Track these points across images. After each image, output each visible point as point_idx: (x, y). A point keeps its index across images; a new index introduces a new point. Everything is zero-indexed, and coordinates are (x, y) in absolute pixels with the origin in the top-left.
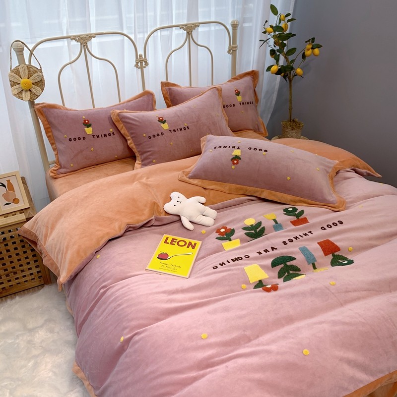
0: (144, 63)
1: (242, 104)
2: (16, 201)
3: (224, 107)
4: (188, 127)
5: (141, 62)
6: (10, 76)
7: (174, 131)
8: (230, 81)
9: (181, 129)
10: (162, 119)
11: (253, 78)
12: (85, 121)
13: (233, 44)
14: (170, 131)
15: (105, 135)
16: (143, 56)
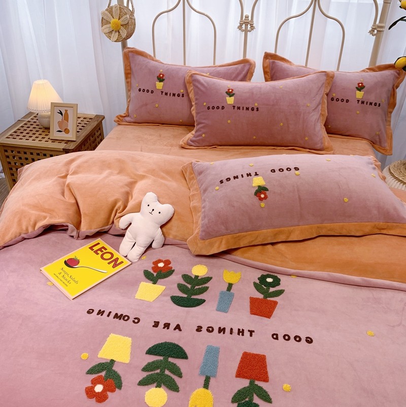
0: (249, 26)
1: (360, 102)
2: (67, 131)
3: (332, 99)
4: (257, 109)
5: (246, 25)
6: (103, 13)
7: (239, 108)
8: (364, 71)
9: (247, 109)
10: (232, 92)
11: (399, 74)
12: (160, 74)
13: (379, 23)
14: (234, 107)
15: (174, 95)
16: (250, 18)
